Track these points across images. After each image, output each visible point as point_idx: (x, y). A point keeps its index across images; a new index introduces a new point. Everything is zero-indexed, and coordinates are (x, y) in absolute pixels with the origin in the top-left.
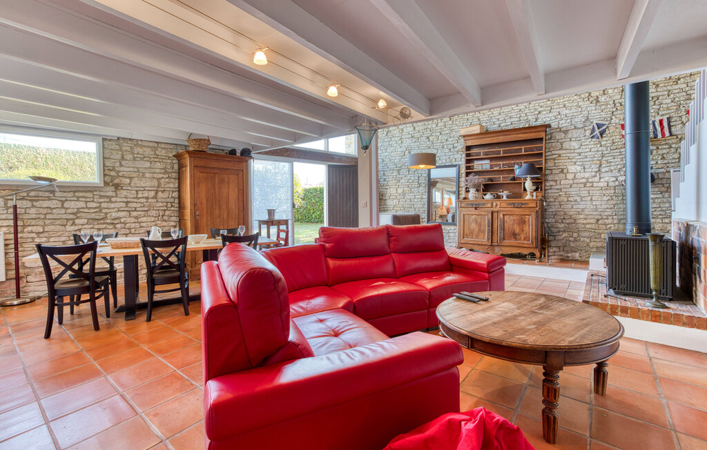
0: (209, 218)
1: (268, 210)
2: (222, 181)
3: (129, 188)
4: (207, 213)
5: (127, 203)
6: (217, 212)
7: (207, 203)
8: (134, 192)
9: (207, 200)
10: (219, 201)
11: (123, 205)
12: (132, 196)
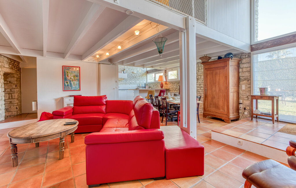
0: (211, 91)
1: (260, 88)
2: (216, 74)
3: (200, 79)
4: (210, 89)
5: (200, 84)
6: (214, 89)
7: (210, 84)
8: (201, 81)
9: (210, 83)
10: (215, 84)
11: (199, 85)
12: (201, 82)
